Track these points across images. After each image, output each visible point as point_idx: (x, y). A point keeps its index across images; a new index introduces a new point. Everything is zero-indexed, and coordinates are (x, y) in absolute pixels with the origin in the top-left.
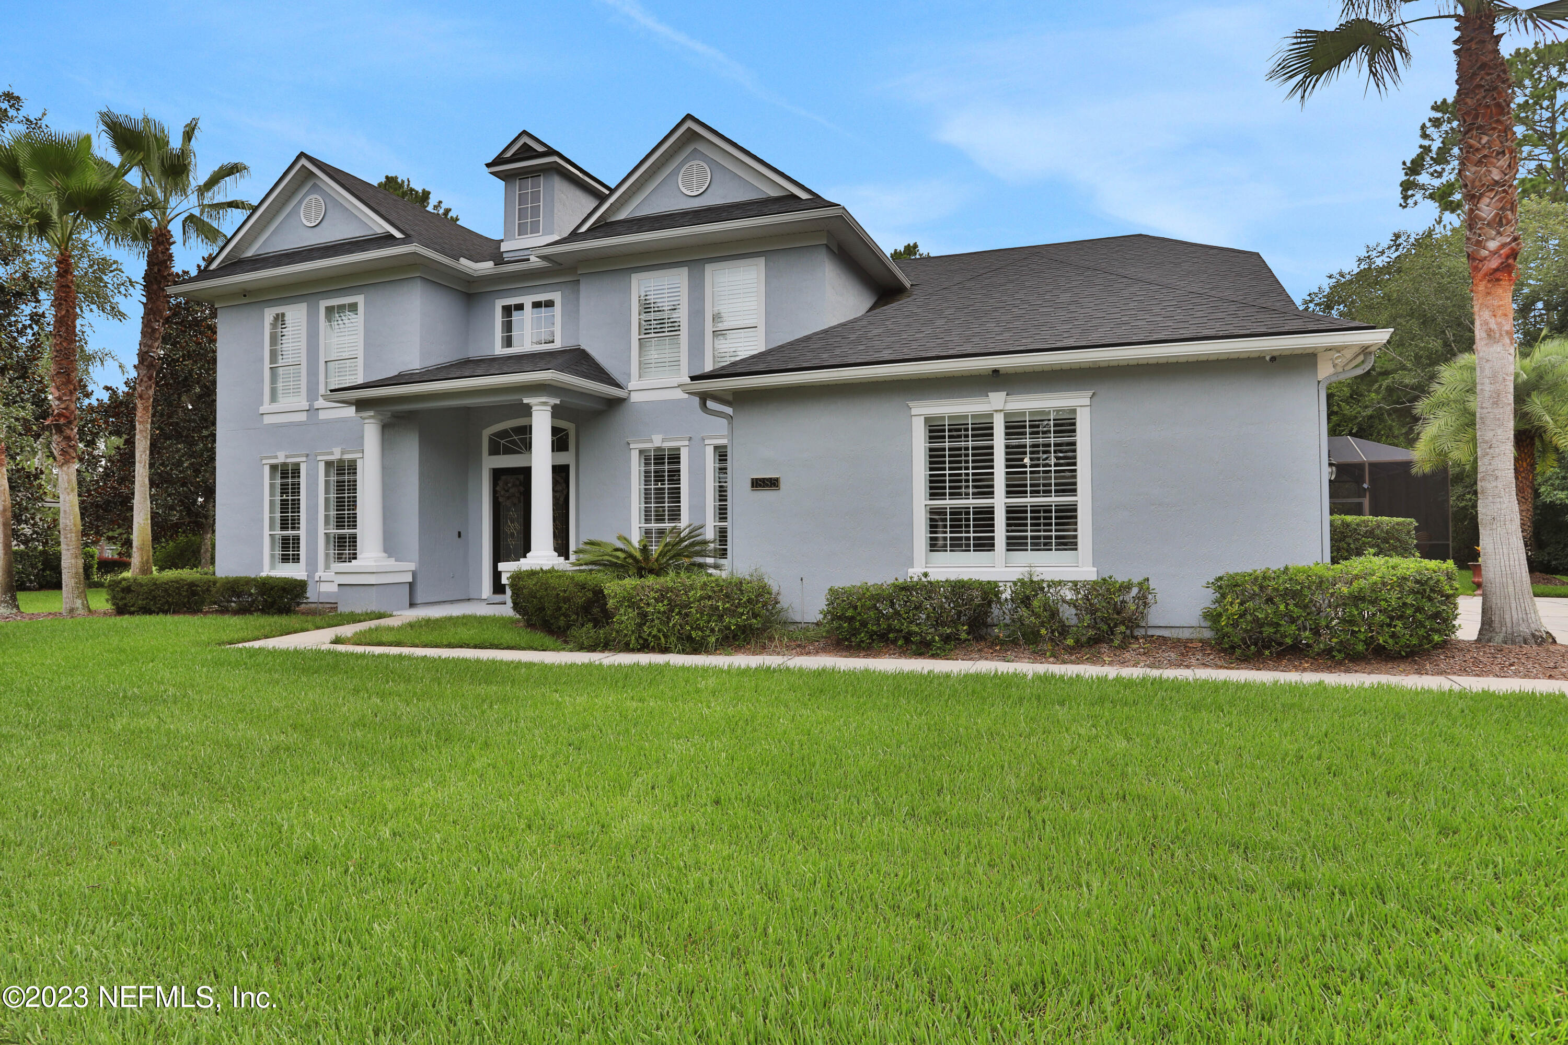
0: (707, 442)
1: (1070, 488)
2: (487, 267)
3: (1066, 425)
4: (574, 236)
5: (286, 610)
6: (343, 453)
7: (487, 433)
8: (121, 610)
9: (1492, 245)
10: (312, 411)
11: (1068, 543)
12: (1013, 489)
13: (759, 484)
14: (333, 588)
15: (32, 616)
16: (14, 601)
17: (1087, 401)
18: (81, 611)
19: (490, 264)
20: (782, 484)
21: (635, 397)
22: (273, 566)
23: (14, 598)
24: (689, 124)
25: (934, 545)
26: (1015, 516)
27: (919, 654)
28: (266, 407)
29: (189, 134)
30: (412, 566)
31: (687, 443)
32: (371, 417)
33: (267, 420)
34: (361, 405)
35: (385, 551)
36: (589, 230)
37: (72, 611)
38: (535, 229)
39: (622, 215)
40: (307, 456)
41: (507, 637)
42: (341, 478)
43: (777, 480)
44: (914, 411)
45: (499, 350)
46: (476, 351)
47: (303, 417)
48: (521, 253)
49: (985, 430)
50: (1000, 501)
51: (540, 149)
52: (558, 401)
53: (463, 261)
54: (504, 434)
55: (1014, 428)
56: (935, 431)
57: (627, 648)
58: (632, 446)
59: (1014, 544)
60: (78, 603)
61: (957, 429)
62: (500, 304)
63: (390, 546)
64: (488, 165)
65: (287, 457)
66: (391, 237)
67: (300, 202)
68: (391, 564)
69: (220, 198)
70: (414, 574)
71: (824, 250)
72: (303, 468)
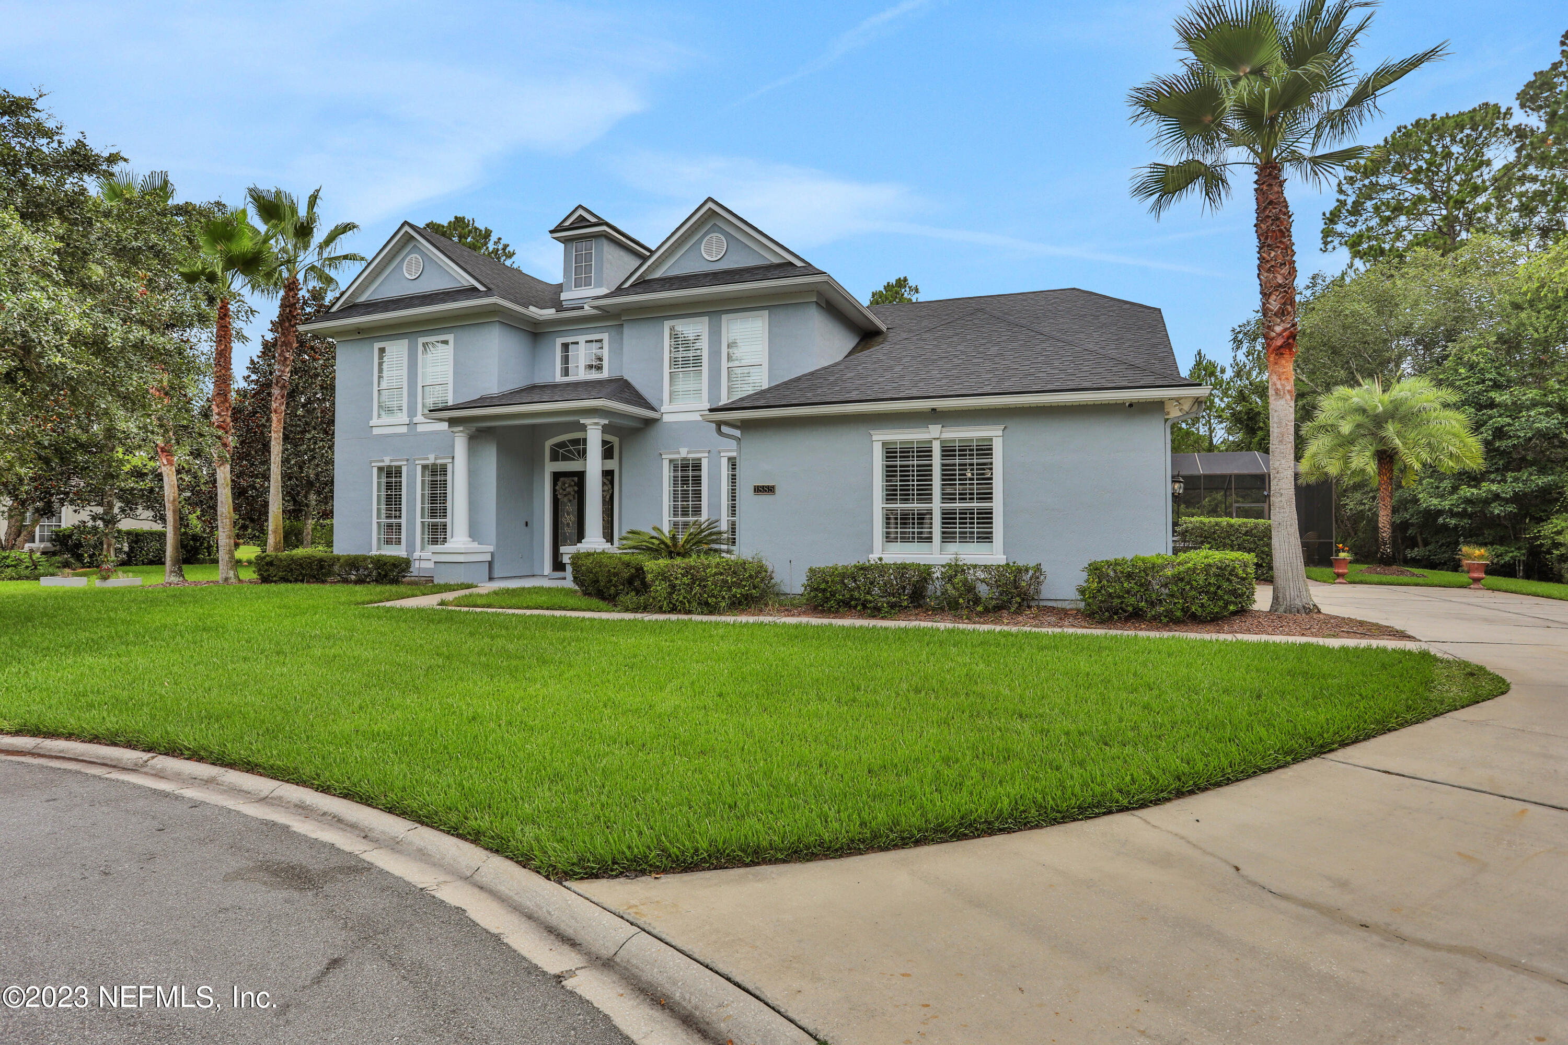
0: (722, 454)
1: (987, 496)
2: (549, 313)
3: (985, 450)
4: (619, 291)
5: (395, 581)
6: (436, 459)
7: (549, 444)
8: (265, 580)
9: (1278, 329)
10: (411, 425)
11: (986, 537)
12: (947, 497)
13: (759, 490)
14: (431, 565)
15: (196, 583)
16: (180, 573)
17: (1000, 433)
18: (233, 580)
19: (553, 311)
20: (777, 490)
21: (666, 418)
22: (379, 548)
23: (180, 569)
24: (710, 205)
25: (889, 538)
26: (948, 518)
27: (873, 617)
28: (374, 421)
29: (313, 202)
30: (491, 548)
31: (706, 455)
32: (461, 431)
33: (376, 431)
34: (453, 422)
35: (470, 536)
36: (631, 286)
37: (226, 579)
38: (588, 283)
39: (658, 274)
40: (407, 460)
41: (571, 602)
42: (435, 479)
43: (773, 487)
44: (874, 438)
45: (559, 378)
46: (541, 378)
47: (404, 429)
48: (577, 302)
49: (926, 453)
50: (937, 505)
51: (593, 220)
52: (606, 422)
53: (532, 308)
54: (562, 445)
55: (947, 452)
56: (890, 453)
57: (661, 610)
58: (664, 456)
59: (947, 537)
60: (231, 574)
61: (906, 452)
62: (559, 341)
63: (474, 533)
64: (551, 232)
65: (391, 461)
66: (474, 289)
67: (403, 259)
68: (475, 546)
70: (492, 554)
71: (814, 306)
72: (404, 470)
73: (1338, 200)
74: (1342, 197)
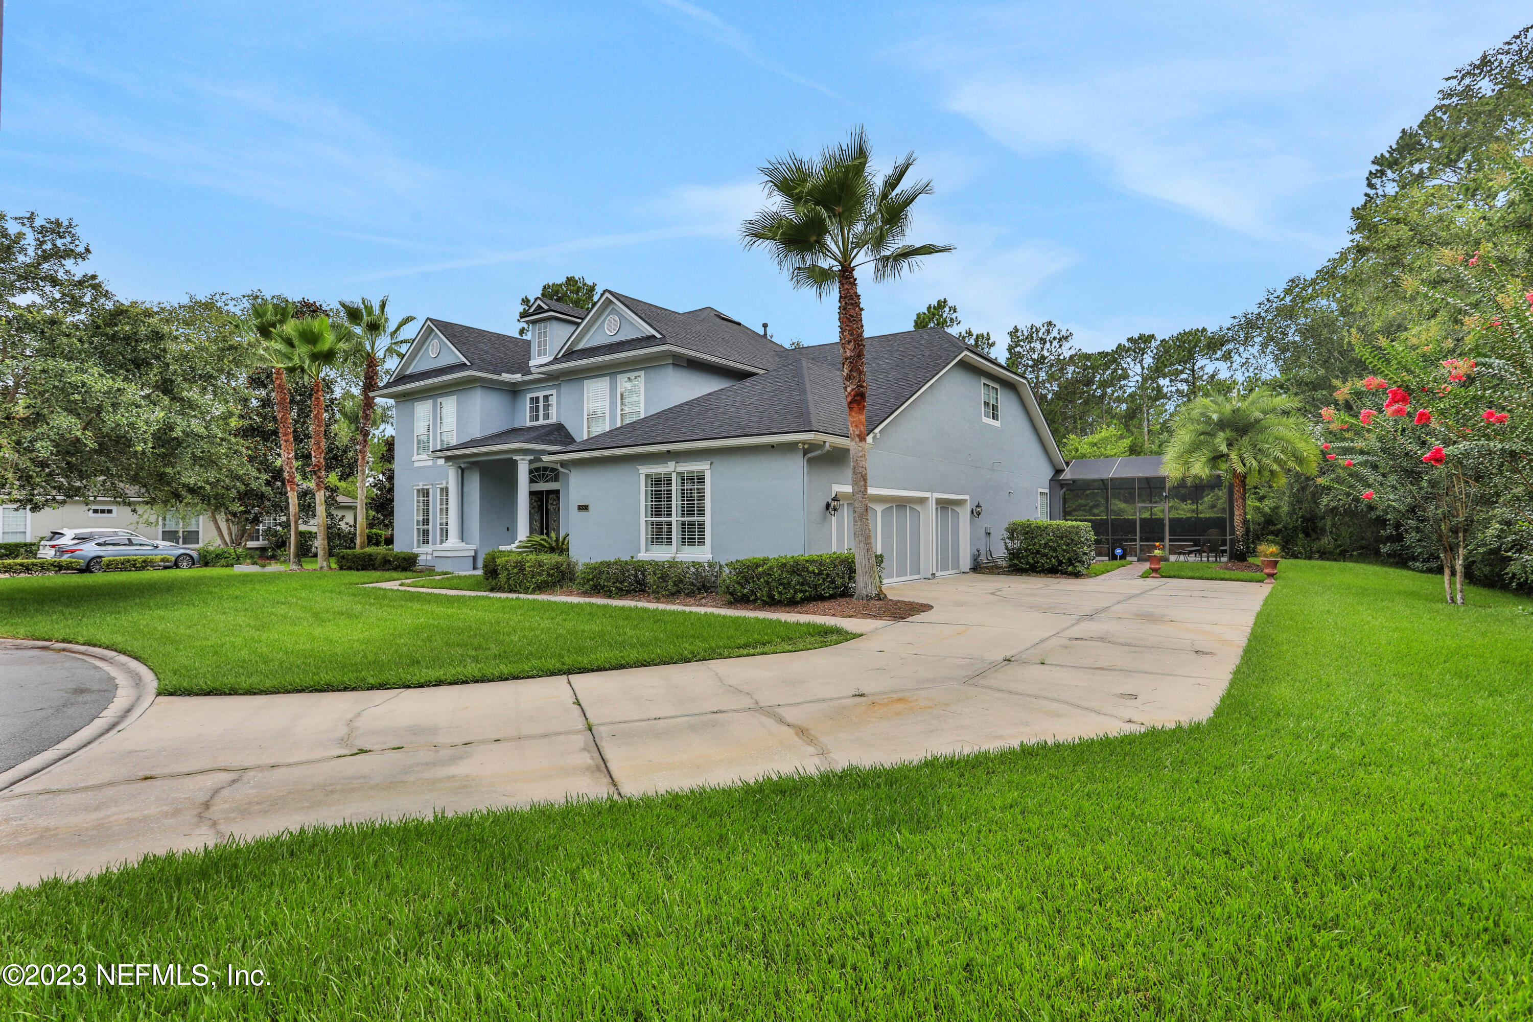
1: (702, 512)
2: (517, 377)
3: (701, 479)
4: (556, 360)
5: (404, 569)
6: (444, 485)
8: (341, 568)
11: (702, 542)
12: (681, 513)
13: (580, 508)
16: (299, 563)
17: (708, 467)
18: (326, 568)
19: (519, 375)
20: (590, 508)
22: (419, 546)
23: (299, 561)
24: (607, 295)
25: (650, 541)
26: (681, 527)
28: (415, 458)
29: (383, 306)
30: (474, 547)
32: (453, 466)
33: (416, 465)
34: (447, 459)
35: (460, 539)
36: (563, 356)
37: (321, 568)
39: (580, 346)
40: (432, 485)
43: (587, 506)
44: (641, 471)
45: (529, 424)
46: (517, 425)
47: (431, 463)
49: (669, 482)
50: (674, 519)
52: (532, 458)
53: (504, 375)
55: (680, 481)
56: (649, 482)
59: (681, 542)
60: (325, 564)
61: (657, 481)
62: (529, 396)
64: (521, 317)
65: (424, 485)
66: (465, 364)
67: (426, 346)
68: (463, 545)
69: (400, 339)
70: (476, 552)
71: (671, 366)
72: (431, 491)
73: (1366, 195)
74: (1372, 192)
